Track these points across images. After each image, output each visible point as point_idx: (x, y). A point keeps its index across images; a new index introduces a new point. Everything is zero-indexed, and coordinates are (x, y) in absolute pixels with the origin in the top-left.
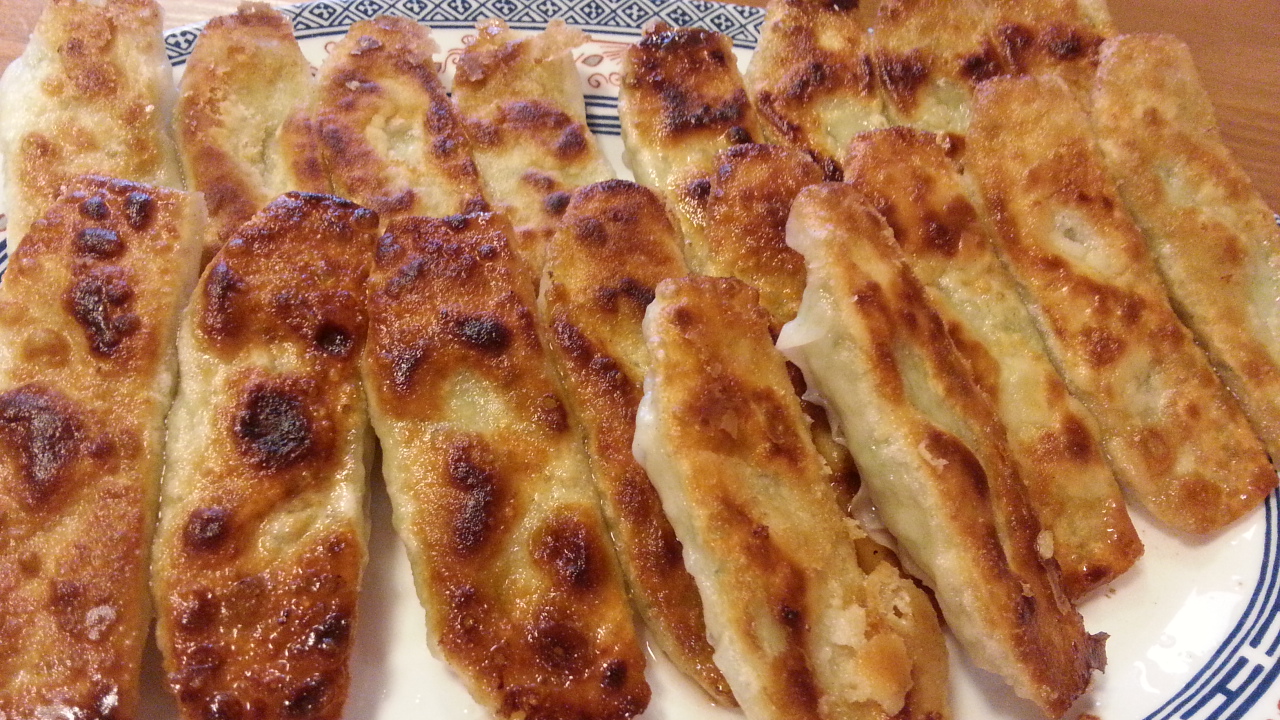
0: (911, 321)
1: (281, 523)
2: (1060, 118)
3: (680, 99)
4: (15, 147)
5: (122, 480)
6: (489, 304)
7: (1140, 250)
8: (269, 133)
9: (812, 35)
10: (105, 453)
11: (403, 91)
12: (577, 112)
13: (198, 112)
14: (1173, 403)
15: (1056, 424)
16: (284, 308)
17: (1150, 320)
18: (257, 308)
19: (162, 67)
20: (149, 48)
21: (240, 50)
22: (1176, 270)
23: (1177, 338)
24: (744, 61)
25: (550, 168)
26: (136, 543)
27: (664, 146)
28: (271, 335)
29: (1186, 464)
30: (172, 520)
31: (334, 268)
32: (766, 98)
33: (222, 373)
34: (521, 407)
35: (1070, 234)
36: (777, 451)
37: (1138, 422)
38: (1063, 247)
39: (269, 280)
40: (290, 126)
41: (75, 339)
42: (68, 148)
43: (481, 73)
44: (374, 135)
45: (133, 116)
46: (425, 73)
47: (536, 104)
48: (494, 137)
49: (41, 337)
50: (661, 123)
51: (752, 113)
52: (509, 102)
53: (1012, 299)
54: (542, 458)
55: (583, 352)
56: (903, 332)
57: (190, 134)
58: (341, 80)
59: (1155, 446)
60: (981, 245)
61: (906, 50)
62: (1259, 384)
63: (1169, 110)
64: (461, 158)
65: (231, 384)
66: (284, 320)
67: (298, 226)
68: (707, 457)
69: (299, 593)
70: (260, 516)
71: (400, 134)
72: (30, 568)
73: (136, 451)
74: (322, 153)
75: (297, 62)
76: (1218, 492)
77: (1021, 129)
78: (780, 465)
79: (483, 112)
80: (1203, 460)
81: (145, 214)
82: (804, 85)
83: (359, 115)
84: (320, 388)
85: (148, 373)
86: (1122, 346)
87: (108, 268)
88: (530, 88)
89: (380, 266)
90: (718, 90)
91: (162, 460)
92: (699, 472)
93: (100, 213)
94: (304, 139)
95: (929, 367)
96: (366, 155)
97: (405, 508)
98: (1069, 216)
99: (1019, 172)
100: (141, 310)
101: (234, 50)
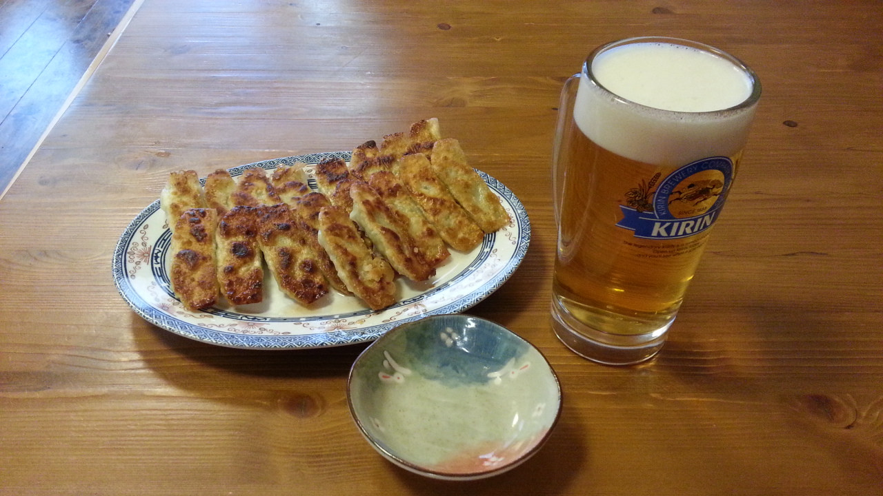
0: (379, 208)
1: (243, 269)
2: (421, 162)
3: (331, 175)
4: (169, 207)
5: (208, 263)
6: (284, 222)
7: (444, 188)
8: (228, 198)
9: (364, 154)
10: (204, 259)
11: (260, 184)
12: (306, 182)
13: (209, 195)
14: (455, 222)
15: (425, 230)
16: (238, 228)
17: (447, 204)
18: (232, 229)
19: (200, 186)
20: (196, 182)
21: (217, 180)
22: (454, 192)
23: (455, 207)
24: (348, 164)
25: (299, 195)
26: (214, 272)
27: (328, 186)
28: (235, 235)
29: (461, 235)
30: (220, 270)
31: (248, 220)
32: (353, 171)
33: (226, 242)
34: (294, 240)
35: (426, 188)
36: (350, 237)
37: (446, 227)
38: (424, 191)
39: (234, 224)
40: (233, 195)
41: (193, 240)
42: (181, 206)
43: (278, 178)
44: (253, 194)
45: (195, 197)
46: (265, 179)
47: (294, 182)
48: (284, 191)
49: (185, 240)
50: (326, 181)
51: (350, 176)
52: (286, 182)
53: (412, 205)
54: (301, 250)
55: (308, 228)
56: (377, 210)
57: (209, 200)
58: (243, 184)
59: (452, 232)
60: (403, 194)
61: (388, 154)
62: (476, 214)
63: (450, 156)
64: (276, 196)
65: (229, 244)
66: (239, 230)
67: (238, 213)
68: (332, 237)
69: (250, 279)
70: (239, 267)
71: (260, 194)
72: (193, 280)
73: (211, 258)
74: (241, 200)
75: (232, 182)
76: (469, 240)
77: (411, 166)
78: (351, 239)
79: (281, 186)
80: (465, 234)
81: (204, 214)
82: (363, 166)
83: (249, 190)
84: (249, 243)
85: (211, 244)
86: (440, 211)
87: (198, 225)
88: (292, 179)
89: (258, 217)
90: (341, 171)
91: (216, 261)
92: (330, 240)
93: (194, 215)
94: (235, 198)
95: (385, 217)
96: (252, 199)
97: (270, 263)
98: (425, 184)
99: (411, 176)
100: (207, 232)
101: (215, 181)
